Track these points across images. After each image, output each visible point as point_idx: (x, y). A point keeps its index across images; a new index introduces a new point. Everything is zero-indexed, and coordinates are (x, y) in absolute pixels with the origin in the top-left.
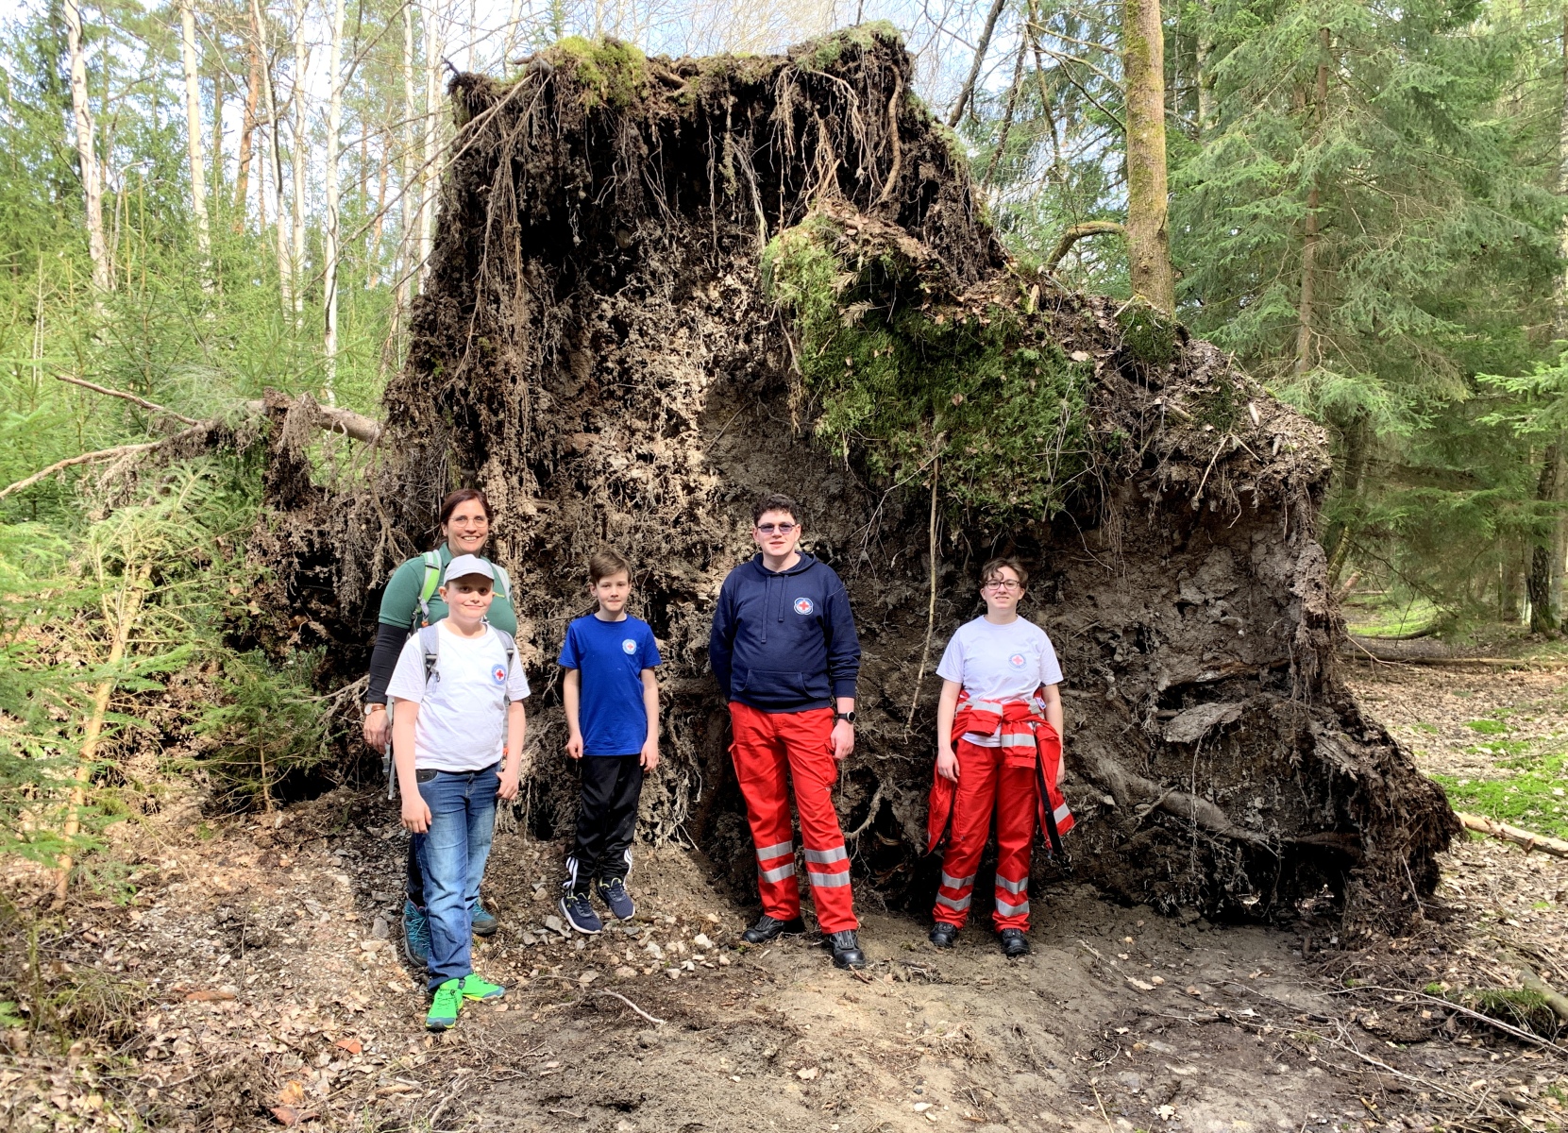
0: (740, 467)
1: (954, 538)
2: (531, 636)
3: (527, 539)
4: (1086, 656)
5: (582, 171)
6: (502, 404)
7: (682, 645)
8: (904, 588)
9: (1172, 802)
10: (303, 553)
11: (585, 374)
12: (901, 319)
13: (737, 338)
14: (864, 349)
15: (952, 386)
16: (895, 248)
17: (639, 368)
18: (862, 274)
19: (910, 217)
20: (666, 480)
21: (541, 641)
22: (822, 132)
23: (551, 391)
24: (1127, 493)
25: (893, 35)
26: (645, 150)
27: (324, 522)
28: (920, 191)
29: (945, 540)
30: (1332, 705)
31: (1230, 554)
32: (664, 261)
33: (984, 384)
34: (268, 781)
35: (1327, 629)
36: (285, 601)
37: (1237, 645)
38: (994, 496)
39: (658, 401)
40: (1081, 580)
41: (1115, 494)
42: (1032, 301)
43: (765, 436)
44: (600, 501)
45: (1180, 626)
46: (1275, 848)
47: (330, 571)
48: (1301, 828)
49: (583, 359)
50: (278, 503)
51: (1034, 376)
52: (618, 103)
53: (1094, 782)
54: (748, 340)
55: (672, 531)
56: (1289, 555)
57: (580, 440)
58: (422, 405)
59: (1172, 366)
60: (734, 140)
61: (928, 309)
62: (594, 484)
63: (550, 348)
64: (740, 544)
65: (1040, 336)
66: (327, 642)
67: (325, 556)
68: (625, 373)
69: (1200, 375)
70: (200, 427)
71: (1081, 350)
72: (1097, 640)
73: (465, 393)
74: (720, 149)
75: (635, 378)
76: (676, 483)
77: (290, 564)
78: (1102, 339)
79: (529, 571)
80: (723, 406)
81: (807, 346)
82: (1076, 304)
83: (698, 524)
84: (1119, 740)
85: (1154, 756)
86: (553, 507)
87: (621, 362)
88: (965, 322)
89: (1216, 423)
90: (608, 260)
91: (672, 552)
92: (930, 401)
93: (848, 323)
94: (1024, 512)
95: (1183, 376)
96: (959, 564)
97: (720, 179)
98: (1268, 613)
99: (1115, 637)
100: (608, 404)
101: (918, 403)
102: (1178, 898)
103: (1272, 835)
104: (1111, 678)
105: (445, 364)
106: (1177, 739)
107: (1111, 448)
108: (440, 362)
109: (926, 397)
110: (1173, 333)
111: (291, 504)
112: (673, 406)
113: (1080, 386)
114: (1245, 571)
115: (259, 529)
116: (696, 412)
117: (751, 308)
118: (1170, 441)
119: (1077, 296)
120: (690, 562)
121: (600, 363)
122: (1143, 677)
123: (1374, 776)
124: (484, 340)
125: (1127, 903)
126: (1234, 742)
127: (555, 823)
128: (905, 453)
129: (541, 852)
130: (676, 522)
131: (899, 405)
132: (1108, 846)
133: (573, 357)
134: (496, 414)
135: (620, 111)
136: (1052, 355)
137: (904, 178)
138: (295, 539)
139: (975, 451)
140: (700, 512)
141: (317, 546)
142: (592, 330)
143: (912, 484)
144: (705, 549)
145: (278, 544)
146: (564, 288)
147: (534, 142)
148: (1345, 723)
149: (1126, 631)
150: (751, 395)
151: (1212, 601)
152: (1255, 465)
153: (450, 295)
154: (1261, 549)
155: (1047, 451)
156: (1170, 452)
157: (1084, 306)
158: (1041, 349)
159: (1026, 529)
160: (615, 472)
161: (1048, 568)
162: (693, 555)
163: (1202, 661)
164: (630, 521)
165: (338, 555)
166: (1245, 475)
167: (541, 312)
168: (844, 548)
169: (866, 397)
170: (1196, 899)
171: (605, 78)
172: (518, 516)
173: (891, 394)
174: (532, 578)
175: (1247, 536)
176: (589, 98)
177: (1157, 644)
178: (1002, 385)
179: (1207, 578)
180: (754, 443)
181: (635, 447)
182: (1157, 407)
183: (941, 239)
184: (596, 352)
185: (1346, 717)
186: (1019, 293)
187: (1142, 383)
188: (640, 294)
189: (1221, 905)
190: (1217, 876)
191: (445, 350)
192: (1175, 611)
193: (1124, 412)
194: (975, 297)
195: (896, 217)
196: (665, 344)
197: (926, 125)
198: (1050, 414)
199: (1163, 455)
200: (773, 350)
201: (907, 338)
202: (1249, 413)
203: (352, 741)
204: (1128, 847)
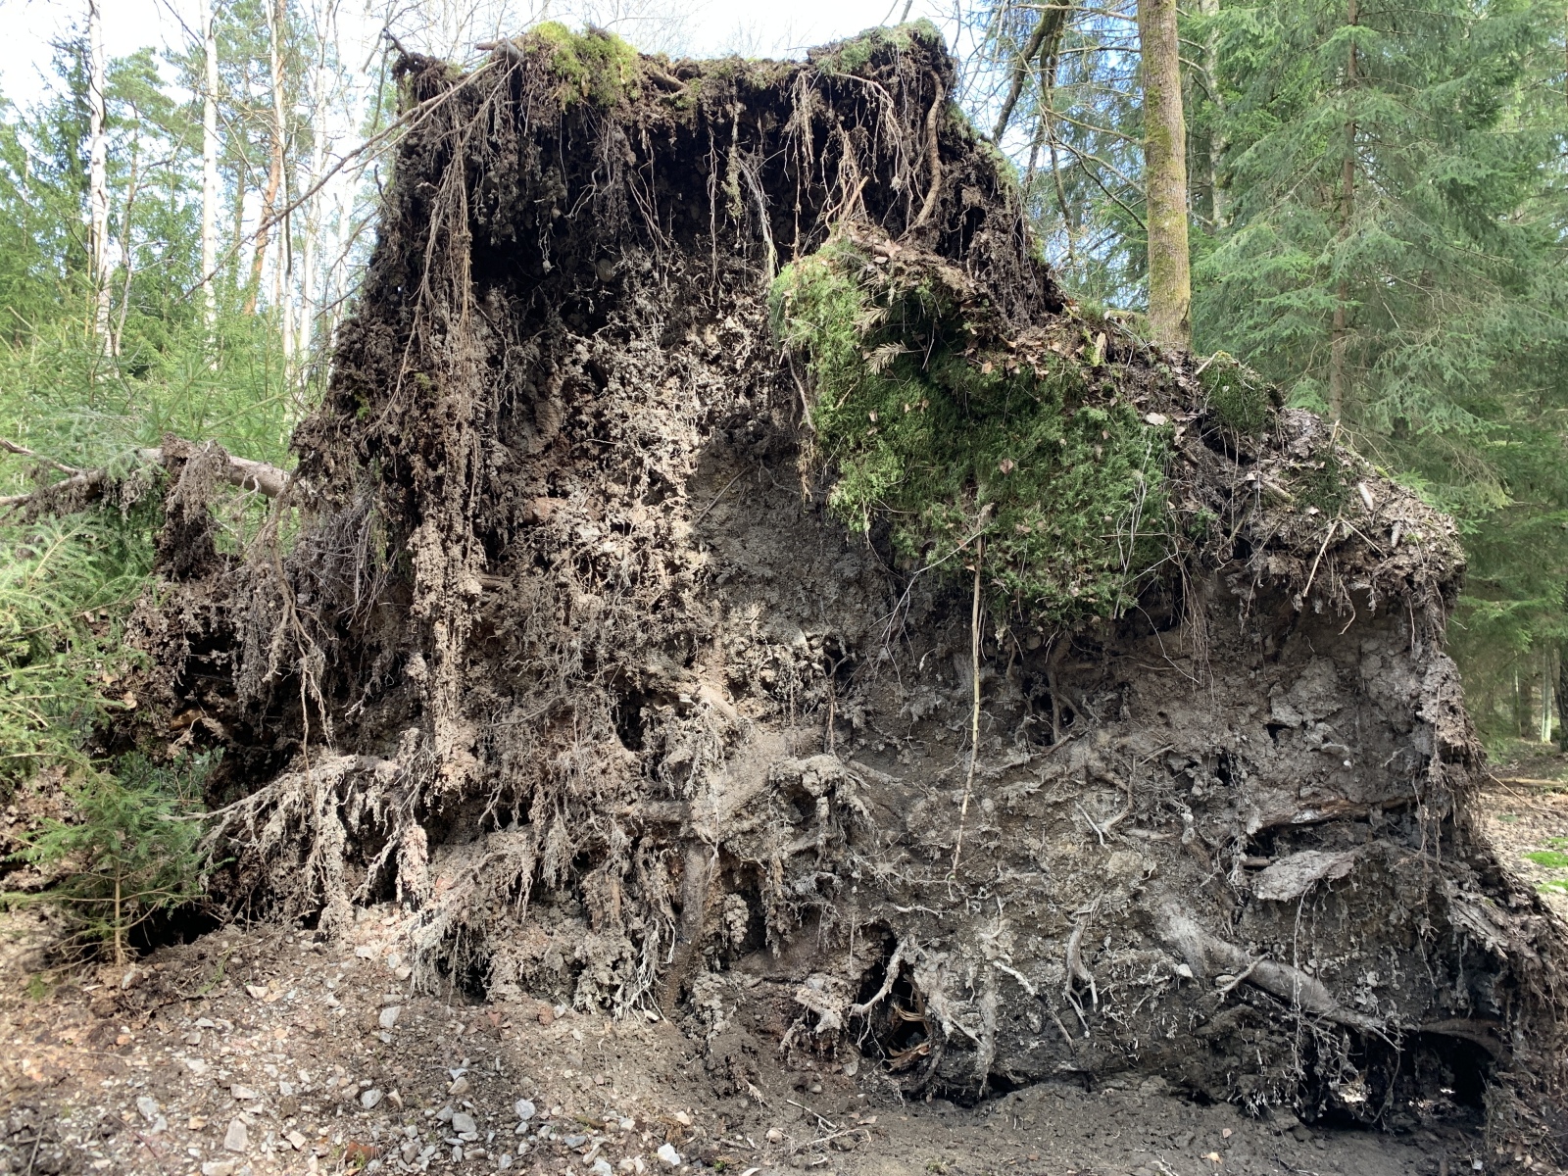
0: (736, 543)
1: (999, 636)
2: (472, 743)
3: (469, 623)
4: (1157, 787)
5: (557, 184)
6: (441, 456)
7: (657, 758)
8: (933, 695)
9: (1263, 973)
10: (197, 635)
11: (554, 426)
12: (939, 367)
13: (737, 391)
14: (892, 401)
15: (1000, 450)
16: (935, 278)
17: (620, 423)
18: (893, 310)
19: (951, 246)
20: (645, 556)
21: (482, 750)
22: (847, 147)
23: (511, 446)
24: (1210, 588)
25: (934, 35)
26: (632, 158)
27: (226, 597)
28: (963, 218)
29: (988, 639)
30: (1467, 859)
31: (1332, 666)
32: (652, 298)
33: (1039, 449)
34: (123, 924)
35: (1467, 764)
36: (168, 693)
37: (1341, 778)
38: (1051, 585)
39: (640, 462)
40: (1150, 693)
41: (1199, 588)
42: (1098, 351)
43: (767, 506)
44: (563, 579)
45: (1272, 753)
46: (1393, 1038)
47: (229, 657)
48: (1426, 1013)
49: (551, 410)
50: (171, 571)
51: (1101, 441)
52: (601, 102)
53: (1164, 945)
54: (749, 393)
55: (651, 617)
56: (1412, 670)
57: (543, 507)
58: (341, 453)
59: (1265, 436)
60: (741, 156)
61: (974, 354)
62: (557, 558)
63: (510, 394)
64: (733, 635)
65: (1109, 393)
66: (224, 743)
67: (224, 638)
68: (602, 428)
69: (1300, 446)
70: (81, 477)
71: (1157, 411)
72: (1169, 767)
73: (396, 441)
74: (723, 164)
75: (613, 433)
76: (657, 560)
77: (180, 646)
78: (1181, 400)
79: (474, 663)
80: (718, 471)
81: (823, 396)
82: (1151, 357)
83: (683, 610)
84: (1196, 893)
85: (1240, 916)
86: (506, 584)
87: (598, 415)
88: (1017, 371)
89: (1321, 505)
90: (586, 294)
91: (650, 643)
92: (971, 467)
93: (874, 369)
94: (1087, 607)
95: (1278, 448)
96: (1000, 667)
97: (723, 199)
98: (1379, 740)
99: (1193, 764)
100: (579, 465)
101: (957, 469)
102: (1270, 1098)
103: (1390, 1021)
104: (1188, 817)
105: (373, 404)
106: (1271, 896)
107: (1195, 534)
108: (366, 401)
109: (967, 463)
110: (1264, 397)
111: (187, 573)
112: (658, 468)
113: (1157, 455)
114: (1352, 687)
115: (143, 603)
116: (686, 476)
117: (755, 355)
118: (1267, 525)
119: (1152, 348)
120: (671, 656)
121: (573, 416)
122: (1226, 815)
123: (1530, 954)
124: (423, 377)
125: (1204, 1100)
126: (1341, 900)
127: (489, 983)
128: (941, 530)
129: (467, 1024)
130: (656, 607)
131: (934, 471)
132: (1182, 1029)
133: (539, 407)
134: (435, 469)
135: (604, 111)
136: (1122, 415)
137: (944, 202)
138: (187, 616)
139: (1027, 530)
140: (686, 596)
141: (214, 626)
142: (563, 377)
143: (947, 567)
144: (690, 640)
145: (165, 622)
146: (531, 323)
147: (494, 138)
148: (1485, 884)
149: (1205, 758)
150: (751, 458)
151: (1311, 724)
152: (1371, 559)
153: (385, 322)
154: (1374, 662)
155: (1120, 532)
156: (1267, 540)
157: (1160, 360)
158: (1110, 409)
159: (1089, 628)
160: (584, 544)
161: (1111, 676)
162: (675, 648)
163: (1299, 798)
164: (600, 604)
165: (239, 637)
166: (1358, 570)
167: (501, 351)
168: (858, 645)
169: (892, 460)
170: (1293, 1099)
171: (586, 72)
172: (459, 595)
173: (923, 458)
174: (478, 671)
175: (1355, 643)
176: (566, 93)
177: (1244, 775)
178: (1061, 451)
179: (1304, 694)
180: (754, 515)
181: (610, 516)
182: (1250, 483)
183: (988, 274)
184: (568, 402)
185: (1486, 876)
186: (1083, 341)
187: (1232, 455)
188: (624, 335)
189: (1323, 1107)
190: (1319, 1070)
191: (372, 386)
192: (1266, 734)
193: (1208, 489)
194: (1030, 343)
195: (934, 246)
196: (651, 394)
197: (971, 144)
198: (1120, 488)
199: (1259, 541)
200: (780, 406)
201: (946, 390)
202: (1359, 495)
203: (246, 868)
204: (1207, 1030)
